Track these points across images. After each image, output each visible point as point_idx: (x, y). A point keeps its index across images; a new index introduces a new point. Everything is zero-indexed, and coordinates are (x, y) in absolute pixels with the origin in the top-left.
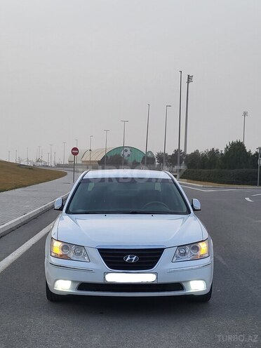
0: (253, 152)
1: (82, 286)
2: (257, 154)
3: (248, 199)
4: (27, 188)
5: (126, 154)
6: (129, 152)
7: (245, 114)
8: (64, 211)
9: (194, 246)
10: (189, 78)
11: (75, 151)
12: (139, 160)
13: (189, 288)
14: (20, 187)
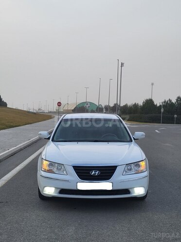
0: (158, 105)
1: (62, 191)
2: (160, 106)
3: (156, 131)
4: (32, 125)
5: (87, 106)
6: (89, 105)
7: (152, 84)
8: (51, 140)
9: (137, 164)
10: (122, 64)
11: (59, 104)
12: (95, 109)
13: (134, 192)
14: (28, 124)
